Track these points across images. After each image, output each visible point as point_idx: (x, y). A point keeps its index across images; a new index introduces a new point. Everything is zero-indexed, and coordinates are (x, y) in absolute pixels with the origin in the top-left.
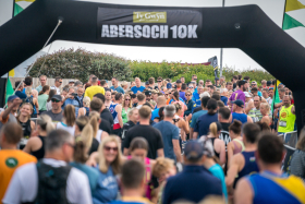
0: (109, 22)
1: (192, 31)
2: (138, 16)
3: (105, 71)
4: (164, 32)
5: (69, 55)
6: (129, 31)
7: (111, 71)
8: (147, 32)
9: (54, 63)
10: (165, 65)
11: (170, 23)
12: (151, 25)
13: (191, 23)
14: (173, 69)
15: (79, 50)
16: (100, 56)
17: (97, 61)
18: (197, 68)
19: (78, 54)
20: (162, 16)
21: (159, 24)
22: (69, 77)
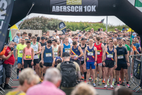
0: (56, 5)
1: (93, 8)
2: (69, 2)
3: (54, 26)
4: (81, 9)
5: (37, 19)
6: (65, 8)
7: (57, 26)
8: (73, 9)
9: (31, 23)
10: (81, 23)
11: (83, 5)
12: (74, 6)
13: (93, 5)
14: (85, 25)
15: (42, 17)
16: (52, 20)
17: (50, 22)
18: (95, 24)
19: (41, 19)
20: (80, 2)
22: (37, 29)
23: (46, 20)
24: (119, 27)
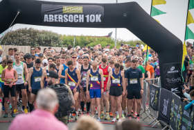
0: (48, 13)
1: (98, 18)
2: (66, 9)
3: (46, 41)
4: (81, 19)
5: (24, 32)
6: (60, 18)
7: (50, 41)
8: (71, 19)
9: (15, 36)
10: (82, 37)
11: (85, 13)
12: (73, 14)
13: (98, 13)
14: (87, 40)
15: (31, 29)
16: (44, 32)
17: (42, 35)
18: (101, 39)
19: (29, 31)
20: (80, 9)
21: (78, 14)
22: (24, 44)
23: (35, 33)
24: (131, 43)
